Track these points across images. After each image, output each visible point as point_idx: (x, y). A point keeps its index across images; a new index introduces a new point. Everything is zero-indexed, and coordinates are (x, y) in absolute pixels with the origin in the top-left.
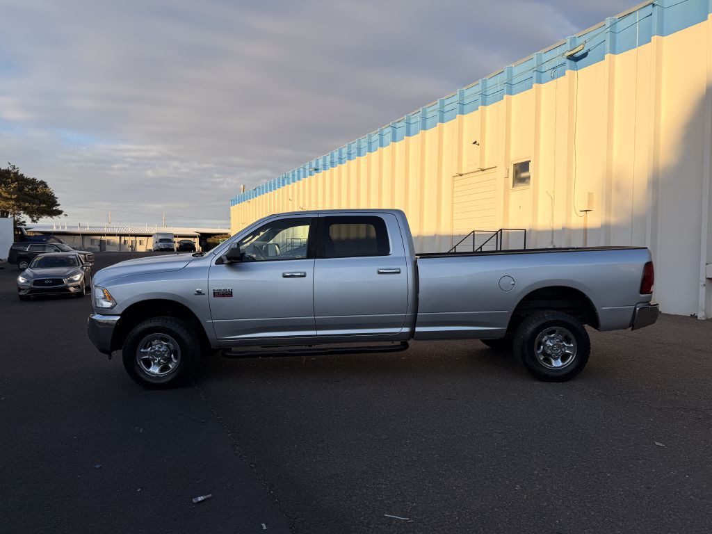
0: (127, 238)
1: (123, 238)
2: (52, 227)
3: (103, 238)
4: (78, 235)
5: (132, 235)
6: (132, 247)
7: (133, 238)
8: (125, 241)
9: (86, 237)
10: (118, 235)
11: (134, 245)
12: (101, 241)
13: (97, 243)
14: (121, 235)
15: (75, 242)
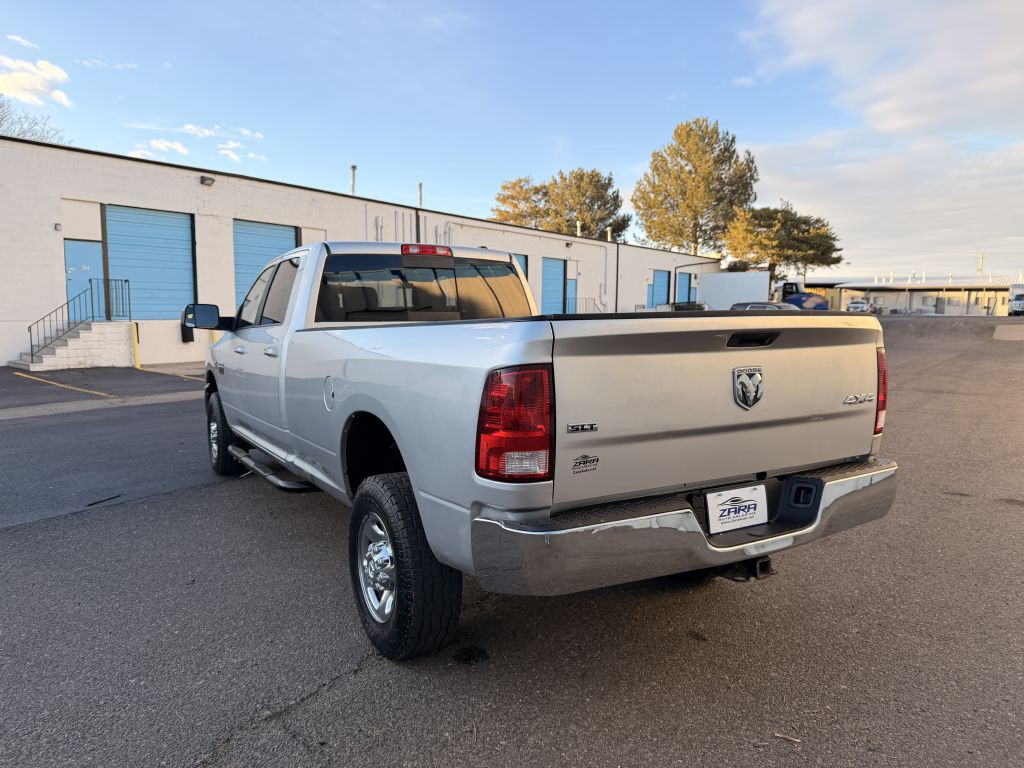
0: (980, 294)
1: (974, 294)
2: (872, 280)
3: (941, 294)
4: (903, 290)
5: (988, 290)
6: (988, 308)
7: (992, 294)
8: (977, 299)
9: (915, 294)
10: (966, 290)
11: (992, 305)
12: (938, 299)
13: (931, 302)
14: (970, 290)
15: (900, 300)
